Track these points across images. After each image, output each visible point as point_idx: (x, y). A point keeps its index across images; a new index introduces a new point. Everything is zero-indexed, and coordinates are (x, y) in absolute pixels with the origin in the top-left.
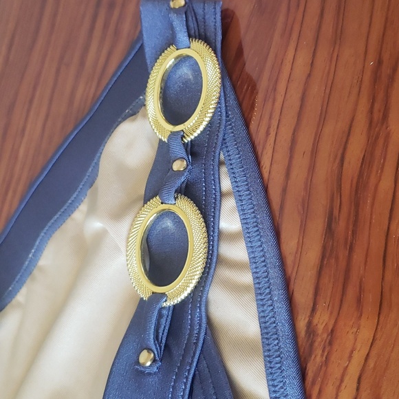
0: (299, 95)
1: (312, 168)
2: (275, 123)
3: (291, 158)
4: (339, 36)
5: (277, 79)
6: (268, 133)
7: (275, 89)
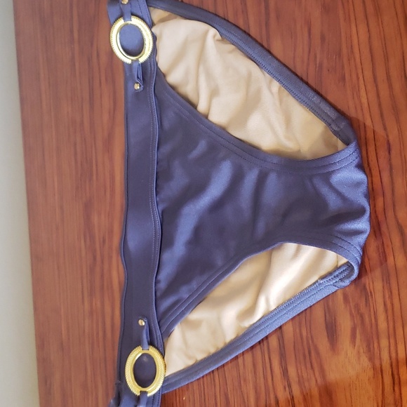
0: (368, 50)
1: (390, 86)
2: (360, 71)
3: (377, 86)
4: (378, 11)
5: (352, 46)
6: (358, 78)
7: (352, 52)
